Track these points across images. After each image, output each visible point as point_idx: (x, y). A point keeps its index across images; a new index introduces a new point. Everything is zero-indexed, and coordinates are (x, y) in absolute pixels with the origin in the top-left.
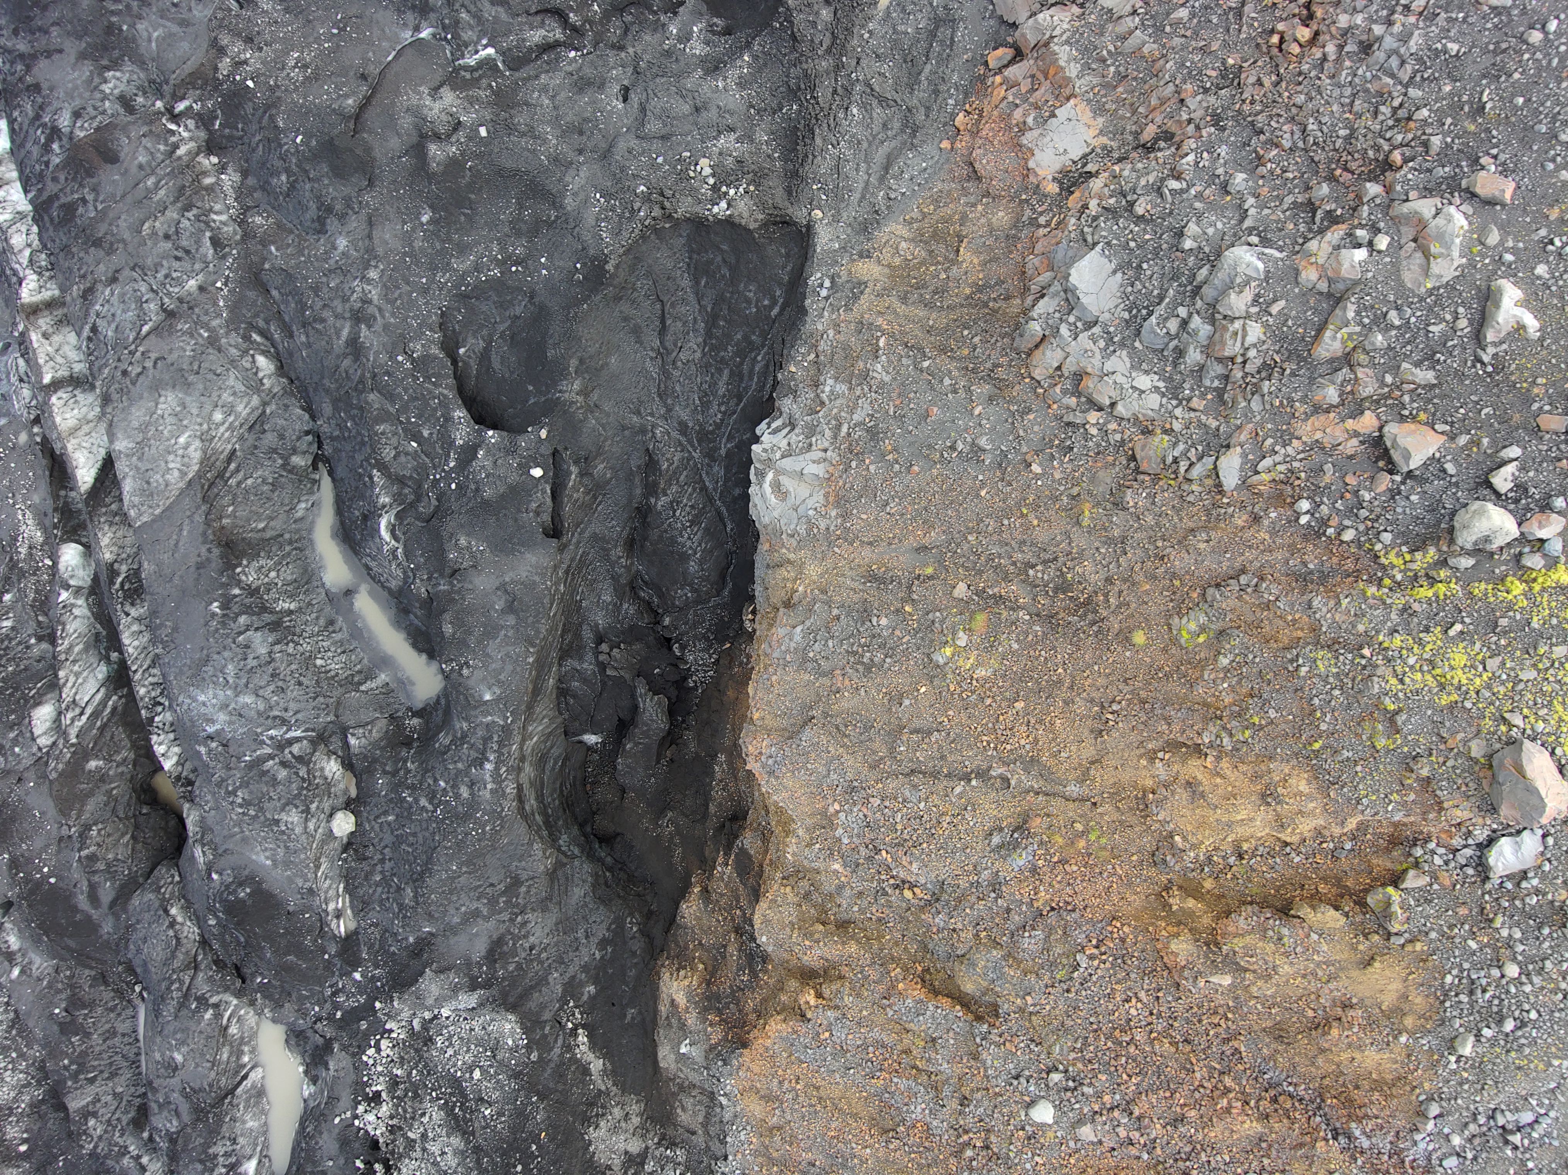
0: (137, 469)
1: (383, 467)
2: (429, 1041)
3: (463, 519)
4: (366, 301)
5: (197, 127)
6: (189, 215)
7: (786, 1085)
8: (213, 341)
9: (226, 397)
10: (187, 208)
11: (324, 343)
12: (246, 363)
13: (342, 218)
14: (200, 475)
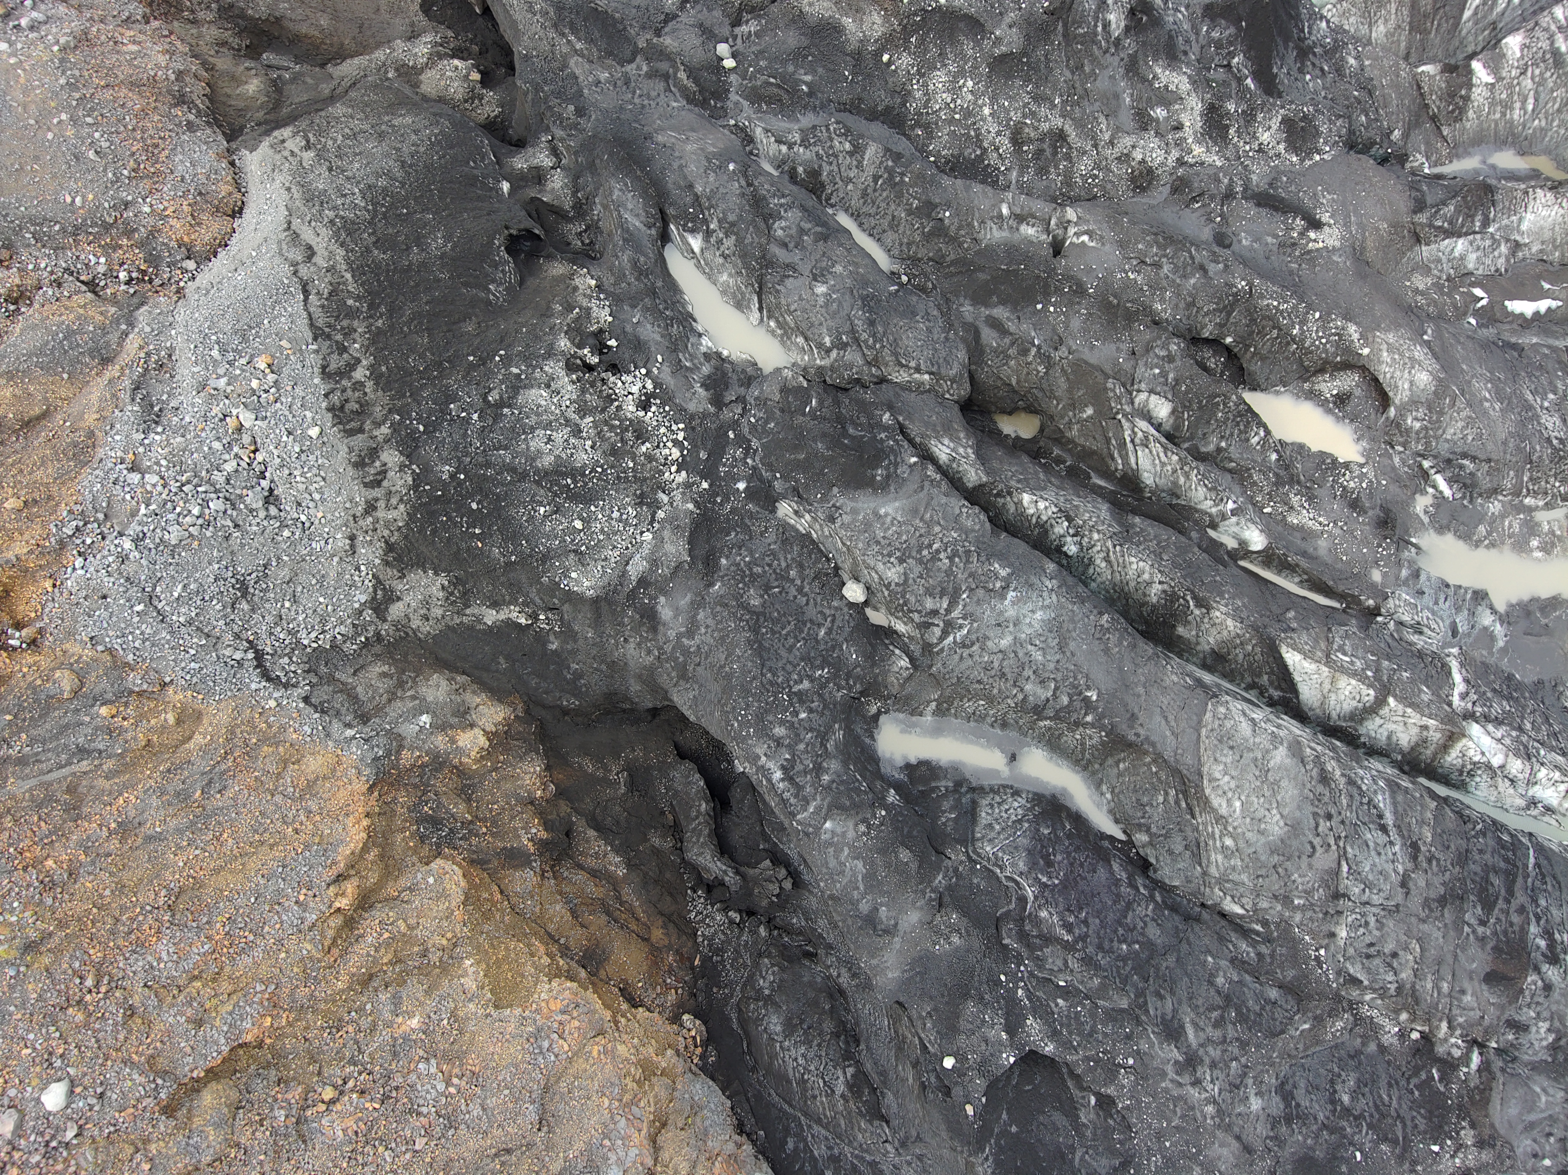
0: (1250, 750)
1: (1068, 947)
2: (641, 500)
3: (972, 959)
4: (1197, 1083)
5: (1449, 1054)
6: (1393, 987)
7: (302, 817)
8: (1287, 900)
9: (1236, 862)
10: (1400, 989)
11: (1200, 1003)
12: (1248, 901)
13: (1274, 1123)
14: (1199, 788)
